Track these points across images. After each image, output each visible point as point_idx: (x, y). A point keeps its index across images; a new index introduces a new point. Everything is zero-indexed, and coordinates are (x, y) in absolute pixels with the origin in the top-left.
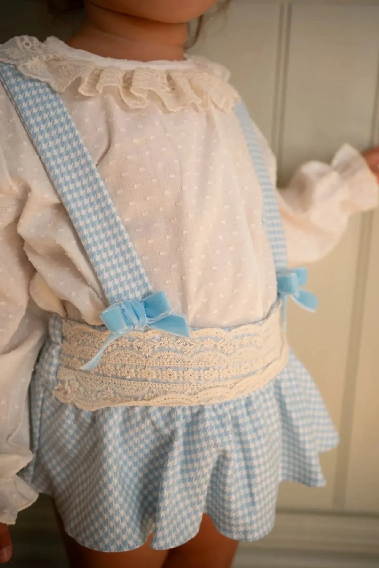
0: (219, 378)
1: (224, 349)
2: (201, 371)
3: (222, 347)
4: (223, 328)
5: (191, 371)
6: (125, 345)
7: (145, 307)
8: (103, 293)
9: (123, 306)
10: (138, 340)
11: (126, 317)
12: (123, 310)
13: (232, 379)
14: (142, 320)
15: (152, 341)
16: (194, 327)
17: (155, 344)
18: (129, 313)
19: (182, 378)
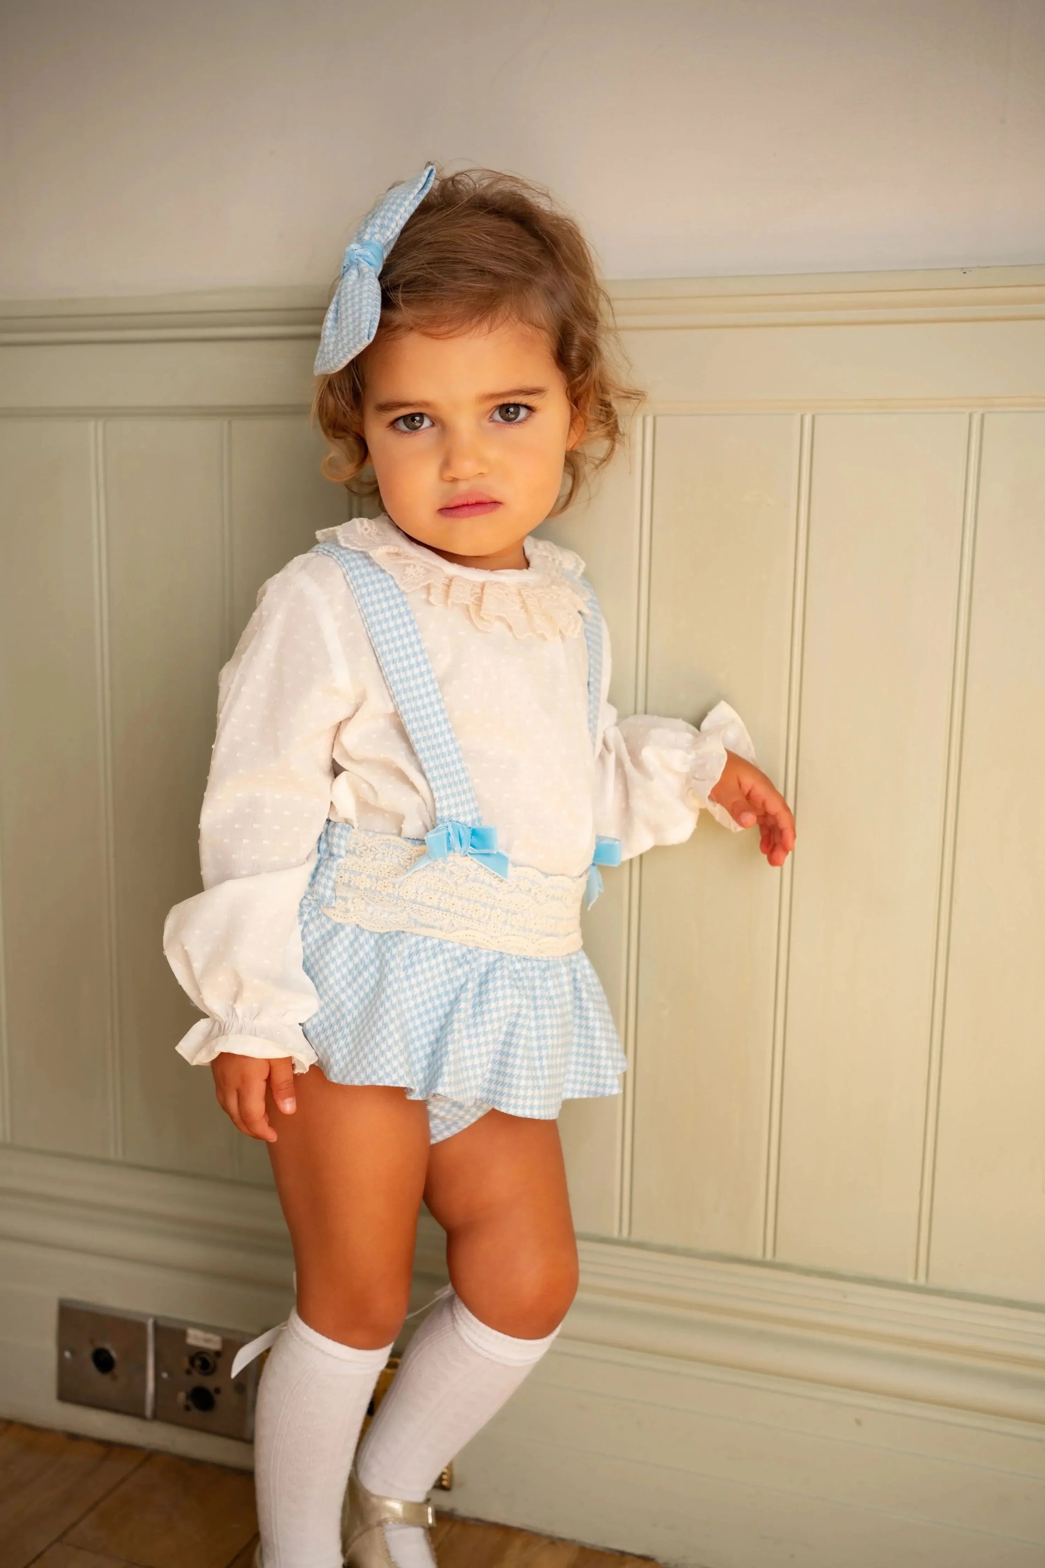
0: (525, 927)
1: (537, 896)
2: (509, 914)
3: (536, 894)
4: (542, 873)
5: (499, 911)
6: (437, 866)
7: (472, 835)
8: (435, 809)
9: (451, 830)
10: (453, 864)
11: (450, 841)
12: (449, 834)
13: (536, 933)
14: (464, 847)
15: (468, 869)
16: (515, 865)
17: (470, 873)
18: (454, 839)
19: (488, 916)
